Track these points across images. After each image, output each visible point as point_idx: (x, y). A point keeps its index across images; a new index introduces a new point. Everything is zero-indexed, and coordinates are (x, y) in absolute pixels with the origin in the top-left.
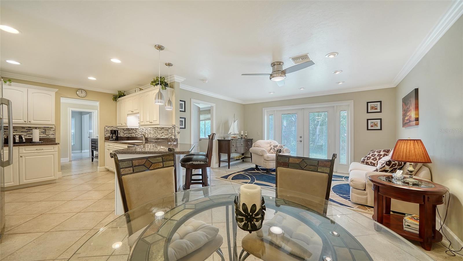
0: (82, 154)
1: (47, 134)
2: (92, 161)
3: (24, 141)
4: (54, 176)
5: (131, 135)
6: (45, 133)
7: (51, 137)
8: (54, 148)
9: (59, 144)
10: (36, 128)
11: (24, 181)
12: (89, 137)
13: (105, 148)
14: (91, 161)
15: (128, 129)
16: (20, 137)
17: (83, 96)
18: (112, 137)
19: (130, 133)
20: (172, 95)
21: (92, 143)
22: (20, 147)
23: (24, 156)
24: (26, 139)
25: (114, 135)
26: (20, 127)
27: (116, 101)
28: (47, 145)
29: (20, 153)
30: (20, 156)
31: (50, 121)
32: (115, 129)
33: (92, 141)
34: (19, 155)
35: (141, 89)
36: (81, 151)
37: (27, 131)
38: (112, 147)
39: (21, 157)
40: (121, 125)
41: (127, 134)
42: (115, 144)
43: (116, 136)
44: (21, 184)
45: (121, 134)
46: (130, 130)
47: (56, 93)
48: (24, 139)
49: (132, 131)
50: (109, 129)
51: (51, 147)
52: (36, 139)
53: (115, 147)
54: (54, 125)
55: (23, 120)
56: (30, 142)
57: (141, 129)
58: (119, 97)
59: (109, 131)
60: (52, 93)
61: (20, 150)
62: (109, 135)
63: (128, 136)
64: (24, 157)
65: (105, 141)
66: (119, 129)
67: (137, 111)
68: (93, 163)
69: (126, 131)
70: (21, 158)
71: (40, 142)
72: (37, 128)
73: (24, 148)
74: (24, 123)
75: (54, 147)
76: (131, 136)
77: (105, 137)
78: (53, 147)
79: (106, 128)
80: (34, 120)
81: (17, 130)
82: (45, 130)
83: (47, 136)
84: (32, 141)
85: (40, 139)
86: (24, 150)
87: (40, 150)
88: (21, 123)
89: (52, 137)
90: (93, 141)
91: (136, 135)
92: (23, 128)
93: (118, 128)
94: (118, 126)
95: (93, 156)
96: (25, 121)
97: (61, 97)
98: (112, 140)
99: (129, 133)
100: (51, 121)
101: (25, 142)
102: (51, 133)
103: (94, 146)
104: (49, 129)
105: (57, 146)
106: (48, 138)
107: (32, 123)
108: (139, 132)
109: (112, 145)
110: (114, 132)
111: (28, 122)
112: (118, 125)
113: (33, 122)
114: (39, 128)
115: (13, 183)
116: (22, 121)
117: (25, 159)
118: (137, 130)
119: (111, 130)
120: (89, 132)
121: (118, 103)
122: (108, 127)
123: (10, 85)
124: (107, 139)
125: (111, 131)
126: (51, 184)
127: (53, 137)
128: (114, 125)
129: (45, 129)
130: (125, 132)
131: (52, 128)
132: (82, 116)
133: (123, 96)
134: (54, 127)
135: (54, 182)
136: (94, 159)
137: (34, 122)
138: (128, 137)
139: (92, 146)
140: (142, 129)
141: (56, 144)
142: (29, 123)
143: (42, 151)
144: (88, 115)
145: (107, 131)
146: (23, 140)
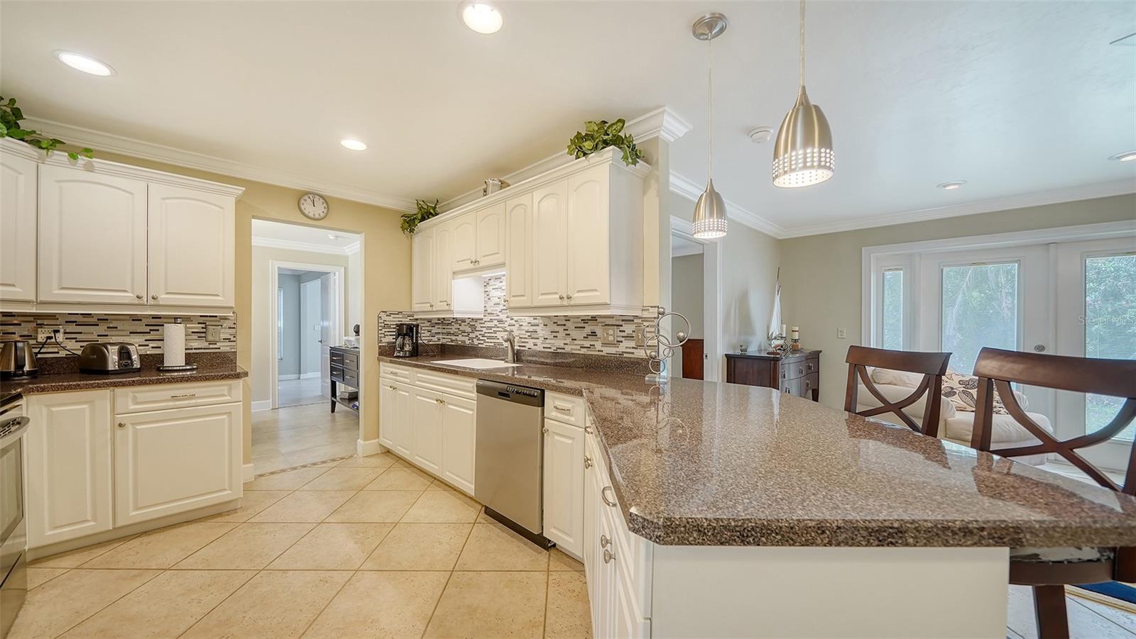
0: (300, 384)
1: (210, 338)
2: (333, 411)
3: (137, 365)
4: (231, 490)
5: (454, 338)
6: (203, 335)
7: (222, 349)
8: (230, 390)
9: (246, 374)
10: (175, 320)
11: (132, 515)
12: (321, 342)
13: (379, 379)
14: (330, 410)
15: (442, 322)
16: (124, 353)
17: (317, 216)
18: (402, 348)
19: (449, 334)
20: (644, 193)
21: (332, 360)
22: (119, 391)
23: (131, 424)
24: (142, 357)
25: (407, 341)
26: (128, 317)
27: (412, 231)
28: (207, 379)
29: (118, 412)
30: (117, 425)
31: (218, 295)
32: (406, 321)
33: (332, 355)
34: (113, 419)
35: (503, 185)
36: (297, 375)
37: (147, 329)
38: (408, 381)
39: (120, 425)
40: (430, 309)
41: (440, 336)
42: (417, 372)
43: (413, 343)
44: (119, 524)
45: (425, 337)
46: (448, 324)
47: (239, 202)
48: (135, 357)
49: (458, 326)
50: (394, 320)
51: (223, 388)
52: (175, 357)
53: (417, 382)
54: (232, 308)
55: (133, 293)
56: (153, 368)
57: (491, 321)
58: (423, 219)
59: (390, 327)
60: (225, 200)
61: (119, 401)
62: (390, 339)
63: (444, 341)
64: (130, 428)
65: (379, 360)
66: (417, 319)
67: (498, 259)
68: (334, 416)
69: (436, 326)
70: (119, 432)
71: (188, 367)
72: (179, 320)
73: (131, 394)
74: (136, 301)
75: (230, 385)
76: (452, 341)
77: (380, 347)
78: (226, 388)
79: (384, 316)
80: (167, 293)
81: (117, 328)
82: (203, 326)
83: (211, 346)
84: (163, 364)
85: (189, 358)
86: (130, 402)
87: (185, 397)
88: (127, 302)
89: (224, 347)
90: (337, 355)
91: (472, 339)
92: (136, 319)
93: (415, 317)
94: (416, 310)
95: (336, 398)
96: (138, 297)
97: (254, 217)
98: (401, 357)
99: (444, 331)
100: (222, 297)
101: (138, 370)
102: (223, 336)
103: (339, 370)
104: (219, 324)
105: (240, 382)
106: (214, 353)
107: (161, 303)
108: (484, 330)
109: (407, 373)
110: (407, 331)
111: (150, 298)
112: (416, 308)
113: (164, 298)
114: (187, 319)
115: (92, 523)
116: (129, 297)
117: (136, 431)
118: (476, 324)
119: (397, 325)
120: (322, 328)
121: (417, 239)
122: (388, 313)
123: (89, 168)
124: (387, 352)
125: (400, 326)
126: (219, 519)
127: (228, 349)
128: (405, 308)
129: (205, 323)
130: (434, 330)
131: (225, 318)
132: (302, 285)
133: (433, 216)
134: (232, 315)
135: (231, 507)
136: (337, 405)
137: (168, 297)
138: (442, 345)
139: (332, 369)
140: (495, 322)
141: (238, 376)
142: (151, 302)
143: (193, 402)
144: (319, 281)
145: (384, 327)
146: (132, 362)
